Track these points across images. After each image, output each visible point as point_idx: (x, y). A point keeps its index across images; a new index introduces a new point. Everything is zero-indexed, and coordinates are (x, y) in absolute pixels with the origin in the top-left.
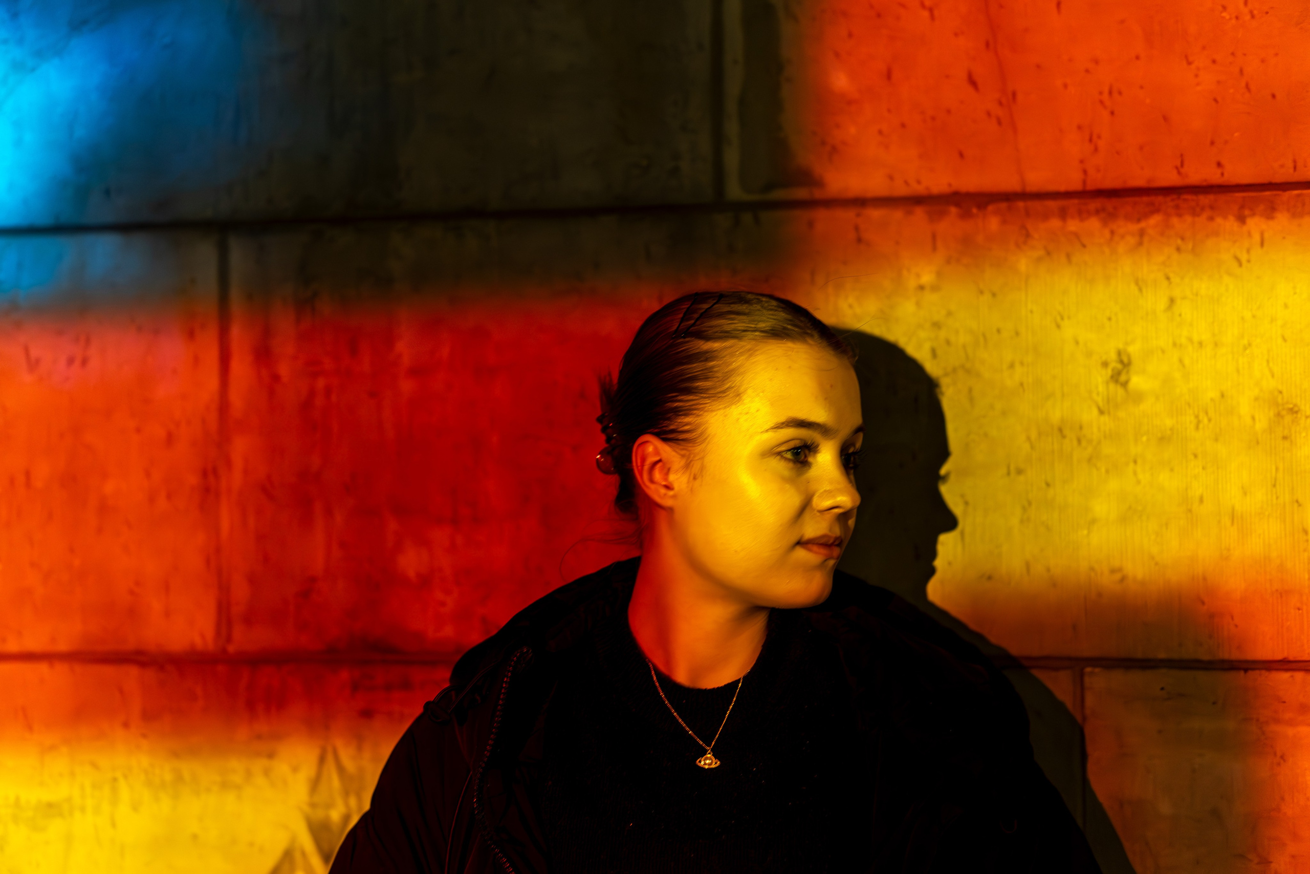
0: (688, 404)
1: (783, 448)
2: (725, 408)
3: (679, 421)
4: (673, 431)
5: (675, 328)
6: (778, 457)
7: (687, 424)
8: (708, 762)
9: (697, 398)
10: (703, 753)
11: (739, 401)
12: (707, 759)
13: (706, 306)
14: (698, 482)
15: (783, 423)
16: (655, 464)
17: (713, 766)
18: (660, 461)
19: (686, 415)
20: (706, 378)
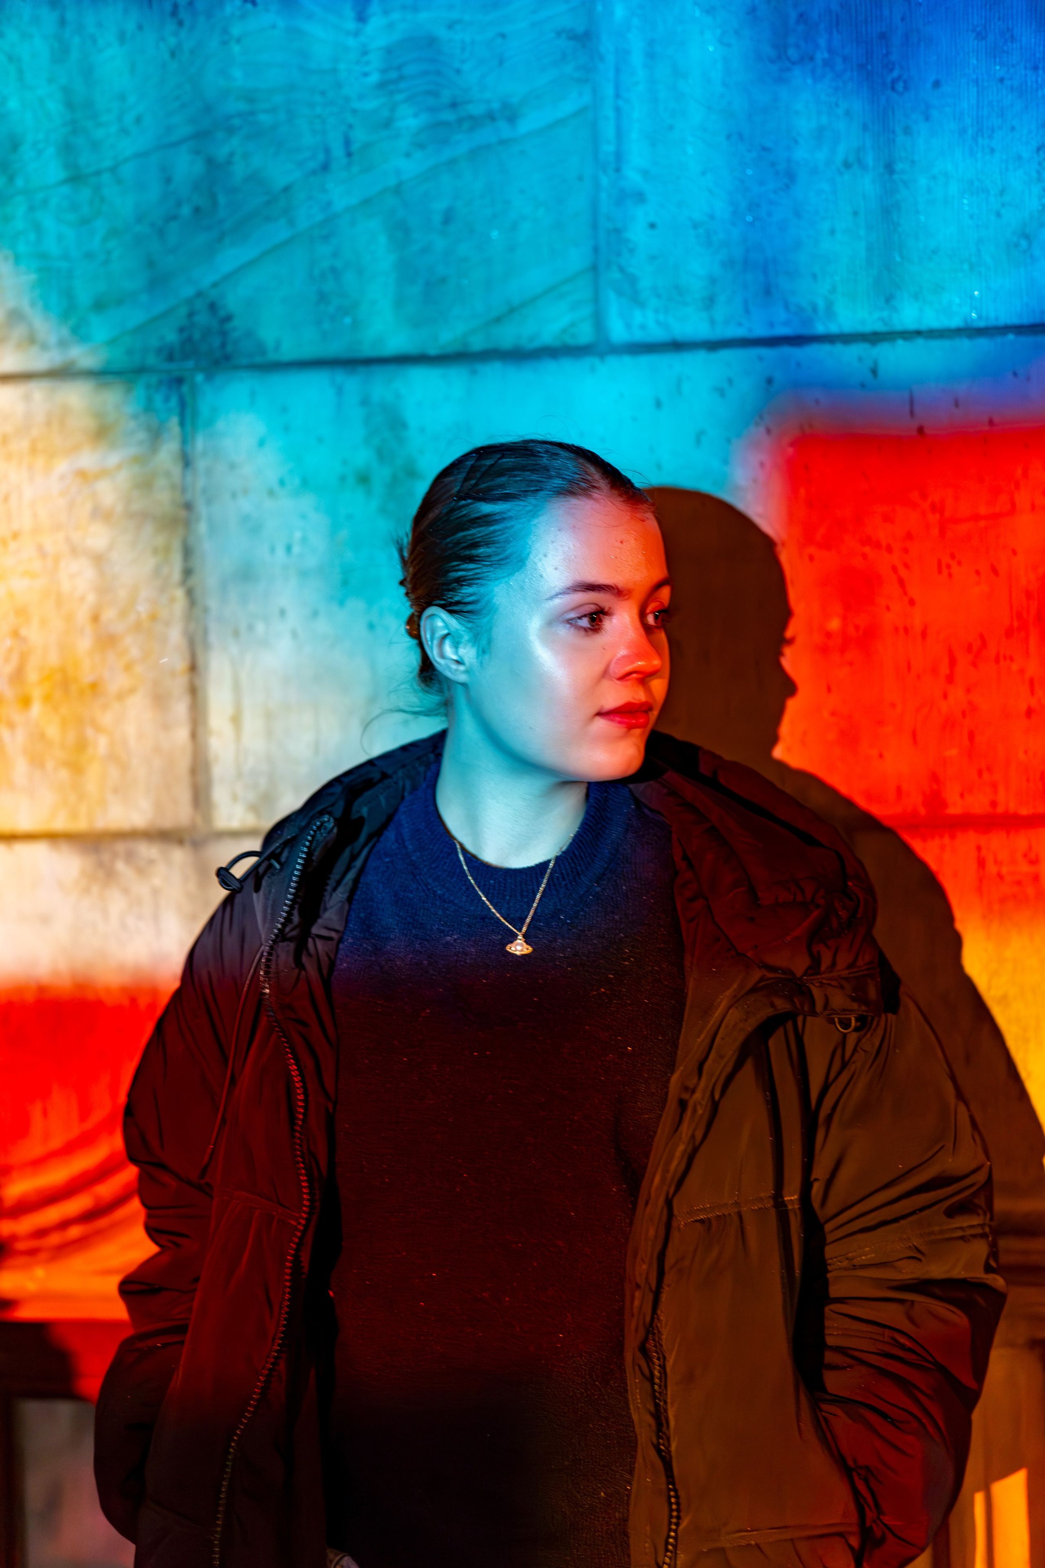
0: (470, 574)
1: (572, 615)
2: (509, 575)
3: (463, 591)
4: (458, 603)
5: (457, 489)
6: (568, 626)
7: (471, 595)
8: (519, 948)
9: (480, 566)
10: (513, 937)
11: (521, 567)
12: (518, 944)
13: (488, 462)
14: (487, 657)
15: (569, 589)
16: (444, 637)
17: (526, 952)
18: (448, 634)
19: (469, 585)
20: (487, 544)
